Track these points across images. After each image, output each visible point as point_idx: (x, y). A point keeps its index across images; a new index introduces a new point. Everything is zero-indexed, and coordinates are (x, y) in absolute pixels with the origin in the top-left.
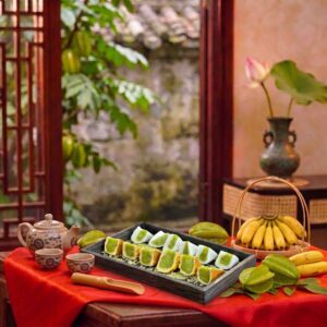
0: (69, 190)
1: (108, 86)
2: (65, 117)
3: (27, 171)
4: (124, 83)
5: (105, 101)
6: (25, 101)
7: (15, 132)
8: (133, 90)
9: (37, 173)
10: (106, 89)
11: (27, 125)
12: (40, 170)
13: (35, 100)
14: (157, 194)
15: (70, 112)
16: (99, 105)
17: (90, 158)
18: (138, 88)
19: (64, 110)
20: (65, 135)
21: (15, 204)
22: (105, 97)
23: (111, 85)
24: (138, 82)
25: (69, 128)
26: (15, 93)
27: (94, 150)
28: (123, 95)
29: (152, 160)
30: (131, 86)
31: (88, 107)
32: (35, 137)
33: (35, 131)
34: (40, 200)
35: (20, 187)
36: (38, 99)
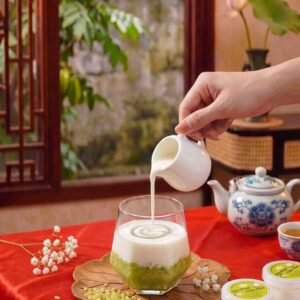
0: (66, 130)
1: (101, 15)
2: (63, 48)
3: (28, 108)
4: (116, 11)
5: (99, 31)
6: (25, 30)
7: (16, 65)
8: (124, 19)
9: (37, 110)
10: (99, 18)
11: (27, 57)
12: (40, 107)
13: (34, 30)
14: (145, 133)
15: (66, 42)
16: (93, 36)
17: (85, 93)
18: (128, 16)
19: (61, 41)
20: (62, 68)
21: (17, 145)
22: (98, 26)
23: (104, 14)
24: (128, 11)
25: (66, 60)
26: (16, 22)
27: (88, 84)
28: (115, 24)
29: (141, 96)
30: (122, 14)
31: (83, 38)
32: (35, 70)
33: (35, 64)
34: (39, 140)
35: (21, 126)
36: (38, 29)
